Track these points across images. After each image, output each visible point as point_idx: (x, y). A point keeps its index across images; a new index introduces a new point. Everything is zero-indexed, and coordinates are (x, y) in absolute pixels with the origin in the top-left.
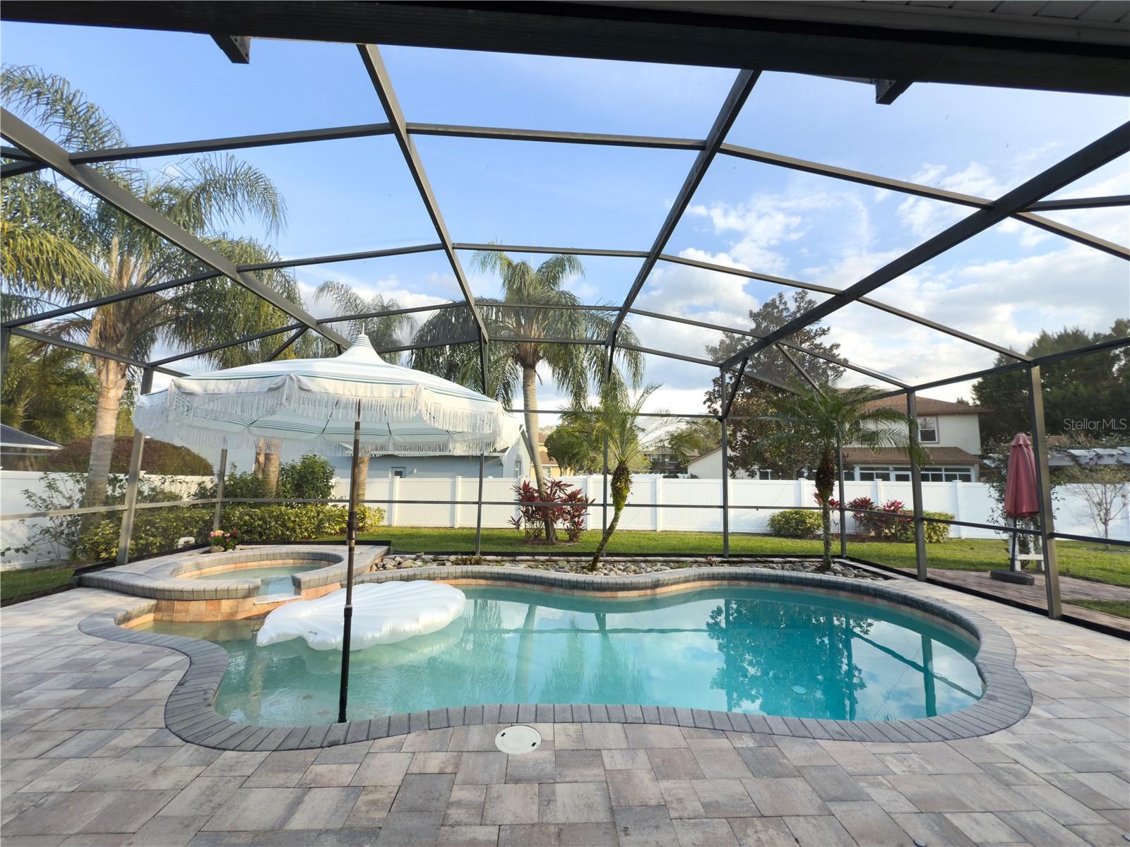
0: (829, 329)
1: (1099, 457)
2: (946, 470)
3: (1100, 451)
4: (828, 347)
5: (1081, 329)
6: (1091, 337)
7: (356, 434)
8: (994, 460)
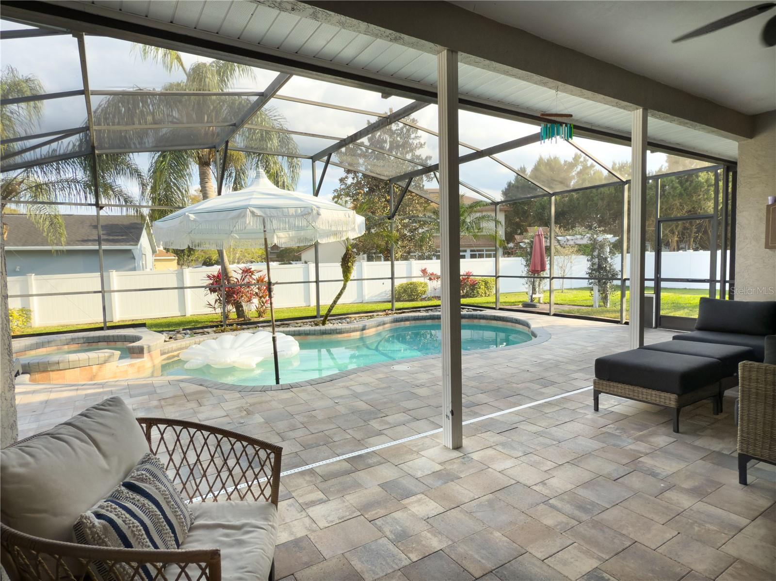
0: (425, 143)
1: (568, 240)
2: (487, 251)
3: (568, 237)
4: (424, 158)
5: (558, 156)
6: (562, 162)
7: (265, 235)
8: (525, 243)
